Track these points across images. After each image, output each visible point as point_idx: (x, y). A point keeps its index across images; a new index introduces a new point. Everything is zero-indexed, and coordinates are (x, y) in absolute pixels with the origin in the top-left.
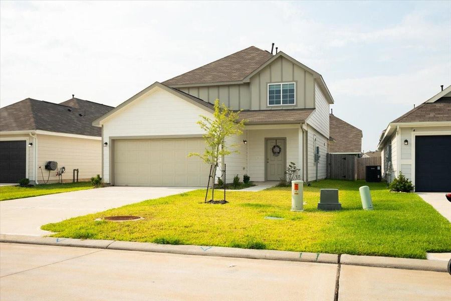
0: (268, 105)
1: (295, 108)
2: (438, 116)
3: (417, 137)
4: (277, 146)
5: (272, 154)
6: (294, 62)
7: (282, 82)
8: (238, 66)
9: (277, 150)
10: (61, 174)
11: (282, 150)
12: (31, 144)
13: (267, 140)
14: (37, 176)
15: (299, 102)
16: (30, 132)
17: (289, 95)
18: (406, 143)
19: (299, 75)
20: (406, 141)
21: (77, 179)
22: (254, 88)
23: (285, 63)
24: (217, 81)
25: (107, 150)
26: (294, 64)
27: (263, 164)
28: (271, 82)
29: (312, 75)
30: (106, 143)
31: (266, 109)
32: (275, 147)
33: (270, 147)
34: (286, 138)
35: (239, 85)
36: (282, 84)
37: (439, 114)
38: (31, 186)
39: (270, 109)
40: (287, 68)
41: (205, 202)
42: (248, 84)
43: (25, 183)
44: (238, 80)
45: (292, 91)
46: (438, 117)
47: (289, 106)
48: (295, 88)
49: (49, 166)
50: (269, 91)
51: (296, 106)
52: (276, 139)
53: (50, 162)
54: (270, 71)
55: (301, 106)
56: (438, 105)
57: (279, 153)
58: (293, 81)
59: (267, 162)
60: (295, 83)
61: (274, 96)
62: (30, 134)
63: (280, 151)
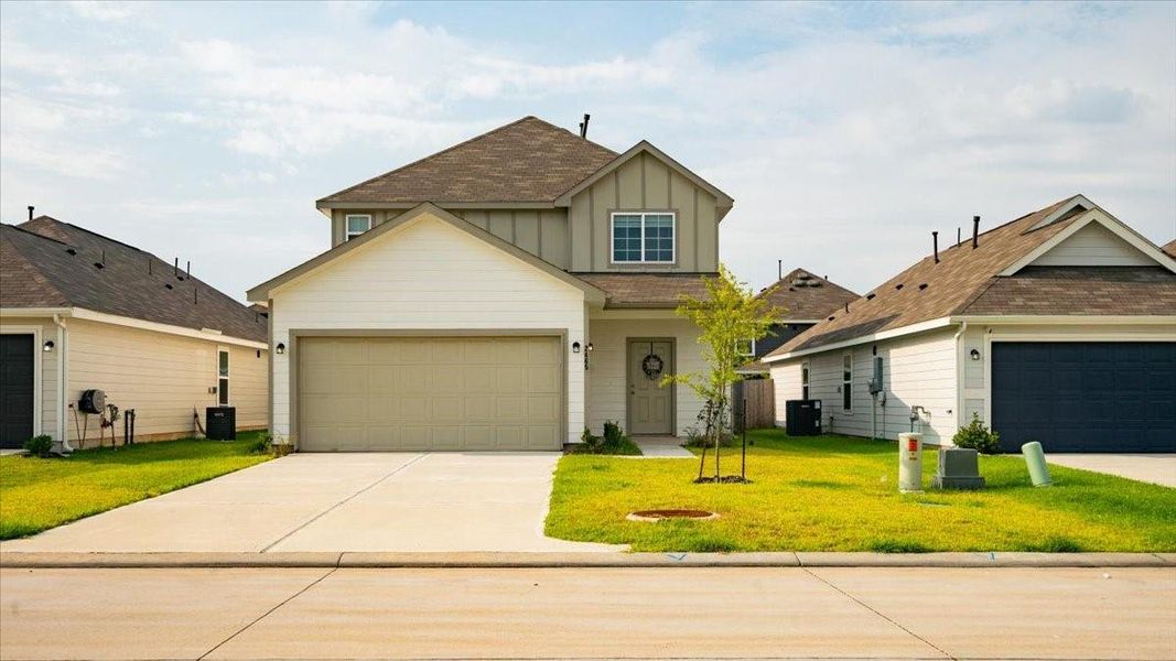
0: (612, 261)
1: (673, 271)
2: (1034, 303)
3: (995, 345)
4: (655, 357)
5: (643, 374)
6: (671, 164)
7: (644, 210)
8: (518, 165)
9: (654, 365)
10: (111, 424)
11: (666, 366)
12: (50, 344)
13: (631, 341)
14: (66, 429)
15: (683, 259)
16: (54, 311)
17: (661, 240)
18: (976, 357)
19: (683, 195)
20: (974, 352)
21: (132, 436)
22: (579, 221)
23: (649, 167)
24: (487, 198)
25: (282, 364)
26: (673, 170)
27: (622, 398)
28: (618, 209)
29: (714, 198)
30: (281, 346)
31: (608, 271)
32: (649, 357)
33: (639, 358)
34: (675, 339)
35: (539, 212)
36: (643, 214)
37: (1031, 300)
38: (56, 456)
39: (617, 270)
40: (656, 178)
41: (701, 481)
42: (565, 211)
43: (43, 448)
44: (538, 199)
45: (667, 231)
46: (1032, 307)
47: (659, 265)
48: (674, 227)
49: (87, 402)
50: (615, 229)
51: (676, 265)
52: (652, 341)
53: (91, 393)
54: (617, 182)
55: (687, 267)
56: (1024, 282)
57: (658, 372)
58: (670, 210)
59: (630, 393)
60: (673, 214)
61: (626, 240)
62: (56, 318)
63: (661, 367)
